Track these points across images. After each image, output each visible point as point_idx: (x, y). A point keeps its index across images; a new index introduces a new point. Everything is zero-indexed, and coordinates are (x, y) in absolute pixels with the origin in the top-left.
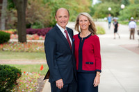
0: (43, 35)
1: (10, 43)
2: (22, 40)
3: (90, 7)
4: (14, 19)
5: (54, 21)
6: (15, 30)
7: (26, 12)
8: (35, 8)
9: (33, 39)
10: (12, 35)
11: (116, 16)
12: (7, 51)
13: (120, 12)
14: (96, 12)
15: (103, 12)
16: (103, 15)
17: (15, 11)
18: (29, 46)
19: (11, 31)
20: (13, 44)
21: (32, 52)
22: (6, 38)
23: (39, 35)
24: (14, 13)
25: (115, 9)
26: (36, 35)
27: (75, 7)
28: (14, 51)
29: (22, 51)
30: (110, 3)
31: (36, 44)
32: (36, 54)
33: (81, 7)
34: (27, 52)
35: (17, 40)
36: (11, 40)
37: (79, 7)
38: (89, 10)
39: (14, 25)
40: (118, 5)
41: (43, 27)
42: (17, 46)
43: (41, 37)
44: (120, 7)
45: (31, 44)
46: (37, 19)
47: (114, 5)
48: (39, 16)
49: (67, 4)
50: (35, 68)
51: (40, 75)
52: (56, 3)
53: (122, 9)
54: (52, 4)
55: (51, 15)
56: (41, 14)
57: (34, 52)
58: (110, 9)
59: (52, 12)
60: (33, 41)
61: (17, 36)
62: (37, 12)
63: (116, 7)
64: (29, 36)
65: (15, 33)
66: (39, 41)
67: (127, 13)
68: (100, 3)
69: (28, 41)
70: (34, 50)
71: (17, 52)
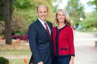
2: (9, 42)
8: (18, 20)
9: (17, 43)
18: (14, 47)
20: (2, 46)
21: (16, 51)
23: (21, 39)
24: (3, 24)
26: (19, 39)
28: (3, 51)
29: (9, 50)
30: (72, 17)
32: (19, 53)
40: (77, 19)
41: (24, 34)
47: (74, 18)
48: (21, 26)
52: (33, 17)
54: (30, 17)
56: (22, 24)
57: (18, 51)
58: (72, 21)
61: (5, 40)
62: (20, 23)
64: (14, 41)
66: (21, 44)
70: (18, 49)
71: (5, 51)
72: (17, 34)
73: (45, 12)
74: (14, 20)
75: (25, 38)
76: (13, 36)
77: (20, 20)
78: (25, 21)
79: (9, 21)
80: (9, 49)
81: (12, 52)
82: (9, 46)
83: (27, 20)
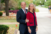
1: (3, 16)
2: (7, 15)
3: (33, 2)
4: (4, 7)
6: (4, 11)
8: (12, 2)
10: (3, 13)
11: (43, 5)
12: (2, 19)
13: (45, 3)
15: (38, 3)
16: (38, 5)
17: (4, 4)
18: (10, 17)
19: (2, 11)
20: (4, 16)
21: (11, 19)
22: (1, 14)
24: (4, 5)
25: (42, 2)
26: (12, 13)
28: (5, 19)
29: (8, 19)
31: (13, 16)
33: (30, 1)
34: (10, 19)
35: (5, 15)
36: (3, 15)
37: (29, 1)
39: (4, 9)
41: (15, 10)
42: (5, 17)
44: (44, 1)
45: (11, 16)
46: (13, 6)
47: (42, 0)
50: (13, 26)
51: (15, 28)
53: (45, 2)
55: (18, 5)
58: (40, 2)
59: (18, 4)
60: (12, 15)
62: (13, 4)
64: (10, 13)
65: (4, 12)
66: (14, 15)
67: (47, 3)
69: (9, 15)
70: (12, 19)
71: (6, 19)
72: (11, 10)
73: (24, 5)
74: (10, 2)
75: (15, 12)
76: (9, 11)
77: (13, 2)
78: (16, 3)
79: (7, 3)
80: (8, 18)
82: (8, 17)
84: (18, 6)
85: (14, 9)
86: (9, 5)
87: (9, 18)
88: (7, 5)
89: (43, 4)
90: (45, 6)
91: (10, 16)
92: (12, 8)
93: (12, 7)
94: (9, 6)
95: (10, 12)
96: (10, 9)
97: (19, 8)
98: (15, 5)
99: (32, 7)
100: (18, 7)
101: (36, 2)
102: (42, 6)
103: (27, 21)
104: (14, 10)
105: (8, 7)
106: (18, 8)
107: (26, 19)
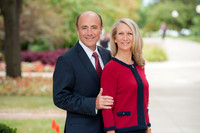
0: (52, 64)
2: (13, 72)
5: (71, 36)
7: (21, 21)
8: (36, 13)
9: (33, 71)
11: (187, 28)
13: (196, 20)
14: (150, 20)
18: (27, 84)
21: (32, 95)
23: (44, 63)
25: (185, 16)
26: (38, 63)
27: (112, 11)
29: (14, 94)
31: (39, 80)
32: (40, 100)
34: (24, 95)
35: (3, 74)
38: (137, 17)
40: (190, 7)
41: (52, 49)
42: (3, 84)
43: (48, 68)
44: (195, 10)
45: (31, 79)
46: (40, 33)
47: (182, 6)
48: (43, 27)
49: (96, 4)
52: (74, 4)
54: (68, 5)
55: (67, 26)
56: (47, 24)
57: (37, 95)
58: (175, 14)
59: (67, 20)
60: (34, 75)
61: (3, 65)
62: (41, 21)
63: (186, 11)
66: (44, 75)
68: (156, 4)
69: (24, 74)
70: (37, 92)
71: (5, 95)
72: (34, 49)
73: (94, 27)
74: (26, 12)
76: (24, 54)
77: (42, 12)
78: (54, 15)
80: (14, 90)
81: (23, 99)
82: (15, 82)
83: (60, 12)
84: (65, 31)
85: (47, 43)
86: (24, 26)
87: (22, 89)
88: (11, 26)
89: (189, 24)
90: (196, 34)
91: (26, 78)
92: (35, 43)
93: (38, 38)
94: (23, 33)
95: (29, 60)
96: (25, 47)
97: (70, 40)
98: (53, 28)
99: (126, 37)
100: (68, 36)
101: (154, 13)
102: (183, 36)
103: (104, 101)
104: (46, 49)
105: (18, 35)
106: (66, 41)
107: (100, 95)
